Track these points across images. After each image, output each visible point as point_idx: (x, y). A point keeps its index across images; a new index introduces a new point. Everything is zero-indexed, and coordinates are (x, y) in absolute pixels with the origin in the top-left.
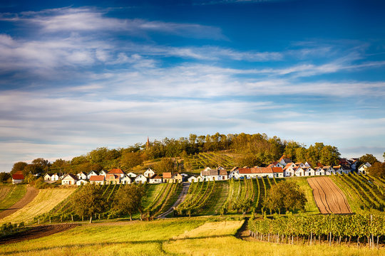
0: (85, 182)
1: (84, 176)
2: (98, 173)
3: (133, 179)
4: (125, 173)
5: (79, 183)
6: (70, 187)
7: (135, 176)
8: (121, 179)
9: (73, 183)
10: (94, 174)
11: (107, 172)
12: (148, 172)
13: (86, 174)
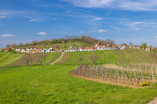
0: (29, 52)
1: (29, 50)
2: (33, 48)
3: (45, 51)
4: (43, 49)
5: (27, 52)
6: (24, 53)
7: (46, 50)
8: (41, 50)
9: (25, 52)
10: (32, 49)
11: (36, 48)
12: (50, 48)
13: (29, 49)
